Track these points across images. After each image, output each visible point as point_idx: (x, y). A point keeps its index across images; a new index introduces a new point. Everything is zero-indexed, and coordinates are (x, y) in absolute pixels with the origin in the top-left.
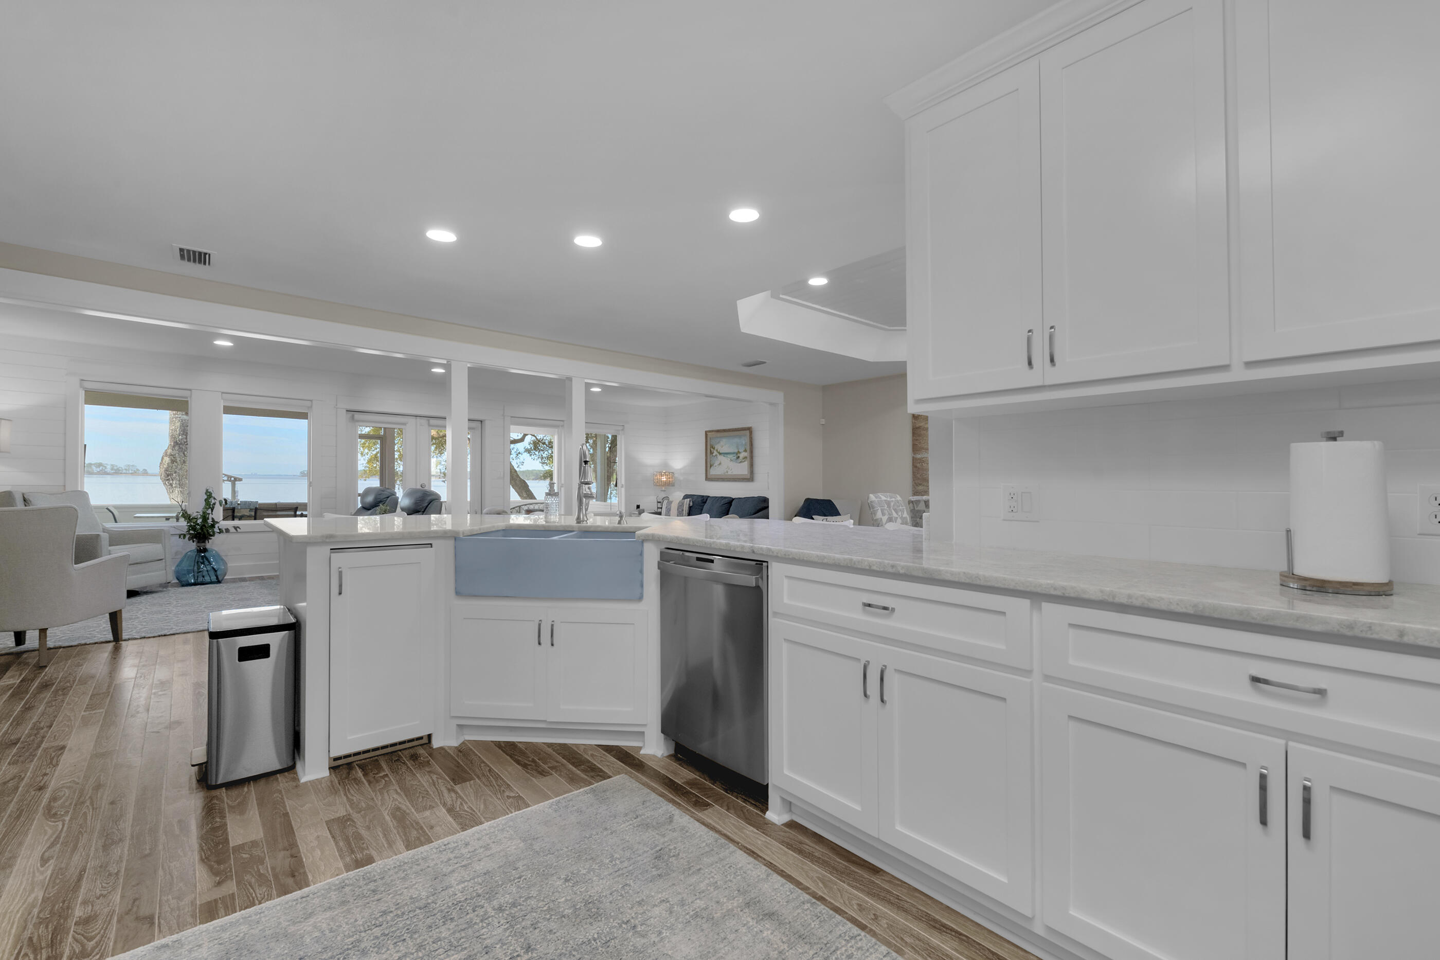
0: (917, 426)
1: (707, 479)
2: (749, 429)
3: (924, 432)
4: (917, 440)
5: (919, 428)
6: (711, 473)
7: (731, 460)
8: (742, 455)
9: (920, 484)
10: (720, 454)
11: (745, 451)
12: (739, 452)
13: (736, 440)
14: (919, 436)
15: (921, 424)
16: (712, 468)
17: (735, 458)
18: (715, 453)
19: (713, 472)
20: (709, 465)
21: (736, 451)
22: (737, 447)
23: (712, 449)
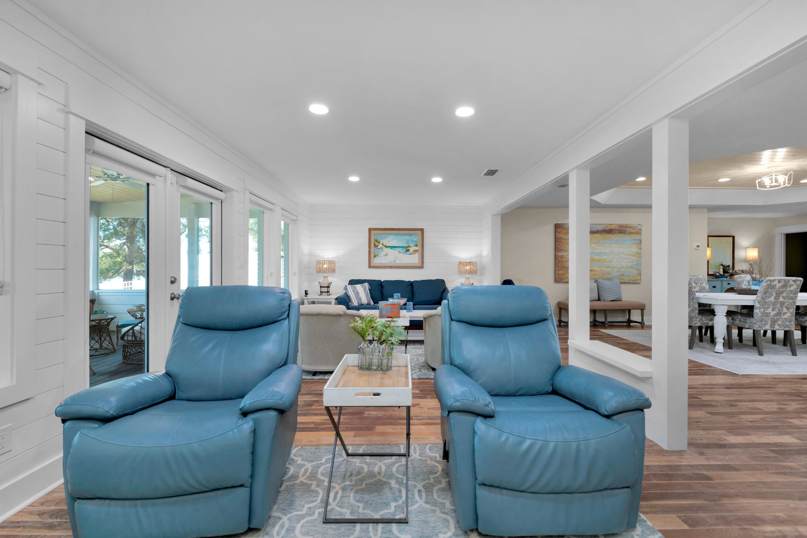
0: (559, 237)
1: (370, 267)
2: (422, 230)
3: (564, 241)
4: (559, 245)
5: (561, 238)
6: (375, 262)
7: (400, 252)
8: (412, 249)
9: (561, 270)
10: (386, 247)
11: (416, 246)
12: (409, 246)
13: (407, 237)
14: (561, 242)
15: (562, 236)
16: (376, 258)
17: (405, 250)
18: (380, 246)
19: (376, 261)
20: (372, 256)
21: (406, 245)
22: (407, 242)
23: (376, 243)
